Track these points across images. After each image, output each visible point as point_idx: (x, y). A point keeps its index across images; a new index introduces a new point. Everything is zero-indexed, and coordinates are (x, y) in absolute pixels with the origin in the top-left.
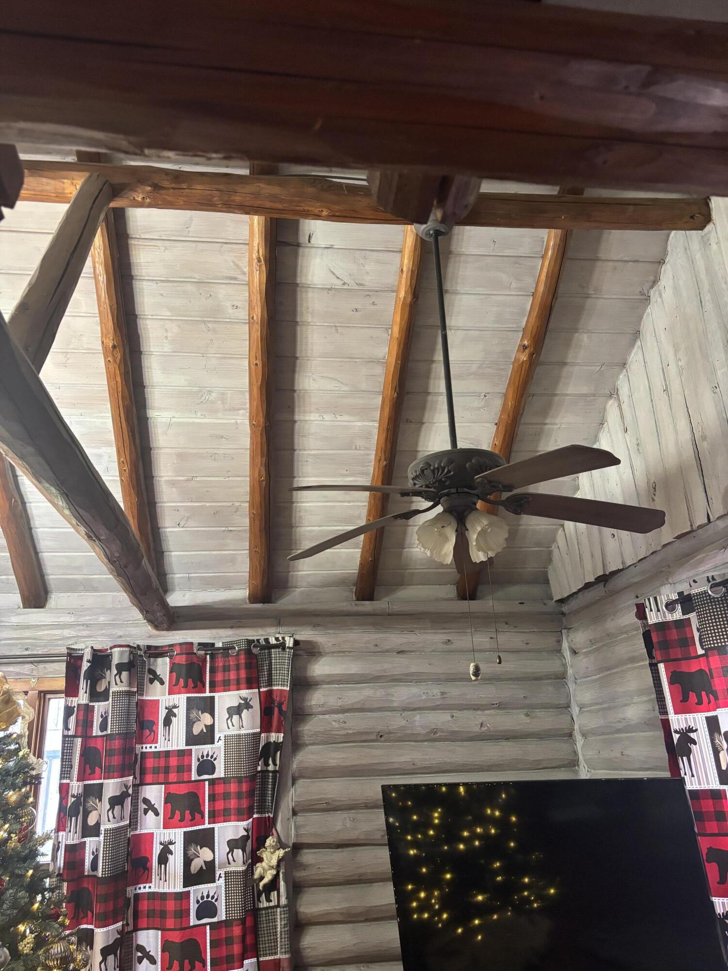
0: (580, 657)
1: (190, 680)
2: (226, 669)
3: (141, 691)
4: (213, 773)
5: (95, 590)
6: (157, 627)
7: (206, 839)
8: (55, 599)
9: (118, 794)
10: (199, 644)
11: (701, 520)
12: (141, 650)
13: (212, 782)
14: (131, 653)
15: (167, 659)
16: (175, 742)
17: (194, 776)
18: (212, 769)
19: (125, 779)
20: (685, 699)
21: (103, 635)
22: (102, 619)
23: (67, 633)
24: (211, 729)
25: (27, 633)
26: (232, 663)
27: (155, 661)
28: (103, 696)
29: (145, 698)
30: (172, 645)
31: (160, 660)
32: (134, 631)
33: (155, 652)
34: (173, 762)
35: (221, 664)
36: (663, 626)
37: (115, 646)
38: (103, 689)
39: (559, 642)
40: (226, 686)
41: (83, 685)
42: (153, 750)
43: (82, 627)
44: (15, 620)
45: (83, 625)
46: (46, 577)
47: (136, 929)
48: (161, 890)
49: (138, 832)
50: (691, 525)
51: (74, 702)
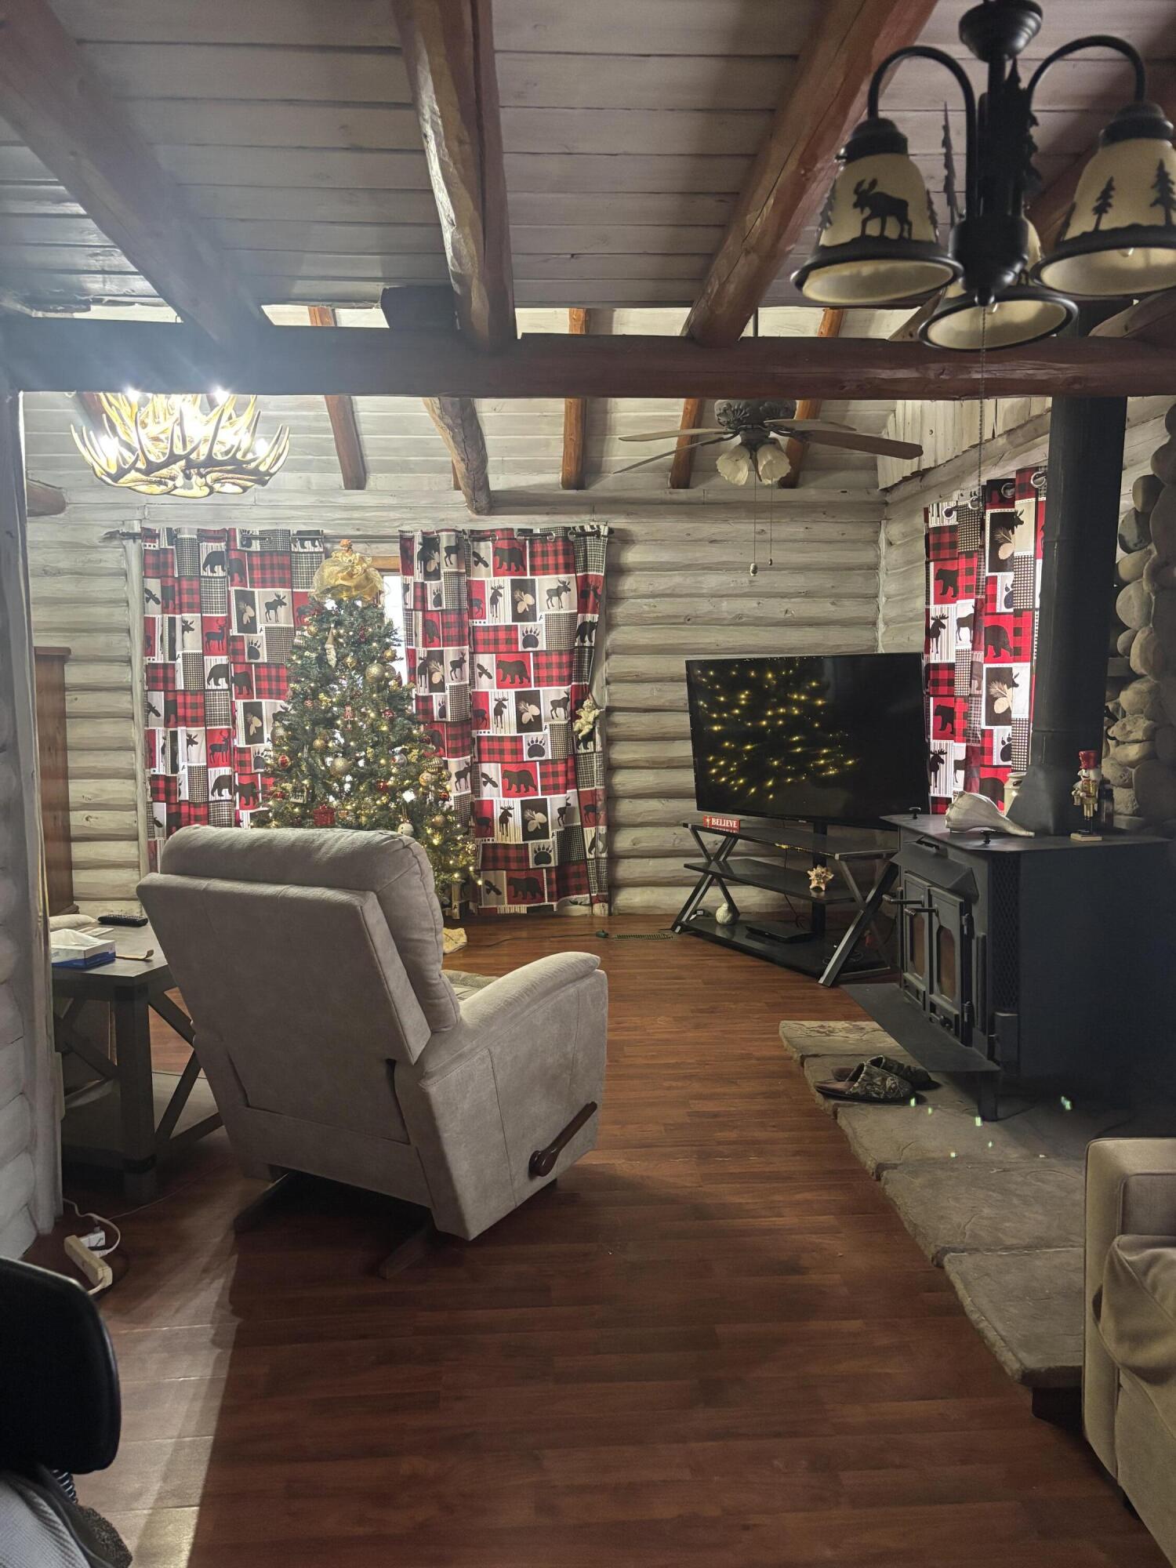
0: (893, 548)
1: (513, 564)
2: (545, 554)
3: (468, 573)
4: (536, 646)
5: (412, 471)
6: (478, 512)
7: (533, 698)
8: (374, 480)
9: (457, 659)
10: (519, 530)
11: (988, 435)
12: (465, 534)
13: (536, 654)
14: (457, 536)
15: (490, 544)
16: (502, 619)
17: (521, 648)
18: (536, 644)
19: (461, 648)
20: (944, 592)
21: (426, 517)
22: (424, 502)
23: (393, 515)
24: (533, 608)
25: (356, 514)
26: (550, 548)
27: (478, 545)
28: (436, 575)
29: (472, 578)
30: (492, 531)
31: (482, 544)
32: (455, 515)
33: (479, 536)
34: (502, 635)
35: (539, 550)
36: (939, 530)
37: (442, 530)
38: (432, 569)
39: (877, 533)
40: (545, 570)
41: (417, 565)
42: (482, 624)
43: (405, 510)
44: (342, 500)
45: (406, 508)
46: (365, 458)
47: (480, 762)
48: (499, 735)
49: (476, 690)
50: (981, 438)
51: (410, 579)
